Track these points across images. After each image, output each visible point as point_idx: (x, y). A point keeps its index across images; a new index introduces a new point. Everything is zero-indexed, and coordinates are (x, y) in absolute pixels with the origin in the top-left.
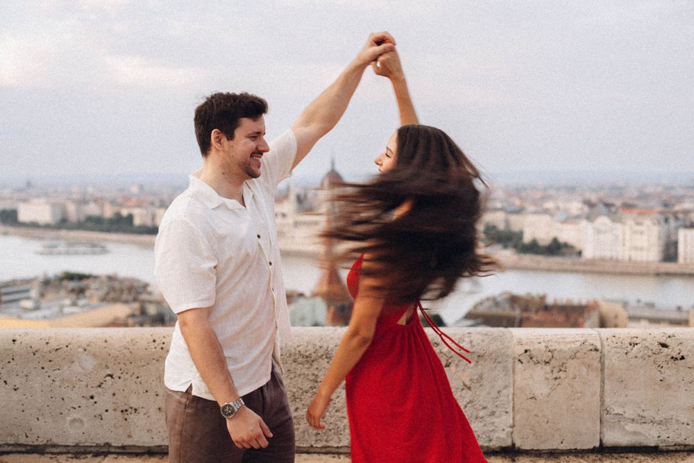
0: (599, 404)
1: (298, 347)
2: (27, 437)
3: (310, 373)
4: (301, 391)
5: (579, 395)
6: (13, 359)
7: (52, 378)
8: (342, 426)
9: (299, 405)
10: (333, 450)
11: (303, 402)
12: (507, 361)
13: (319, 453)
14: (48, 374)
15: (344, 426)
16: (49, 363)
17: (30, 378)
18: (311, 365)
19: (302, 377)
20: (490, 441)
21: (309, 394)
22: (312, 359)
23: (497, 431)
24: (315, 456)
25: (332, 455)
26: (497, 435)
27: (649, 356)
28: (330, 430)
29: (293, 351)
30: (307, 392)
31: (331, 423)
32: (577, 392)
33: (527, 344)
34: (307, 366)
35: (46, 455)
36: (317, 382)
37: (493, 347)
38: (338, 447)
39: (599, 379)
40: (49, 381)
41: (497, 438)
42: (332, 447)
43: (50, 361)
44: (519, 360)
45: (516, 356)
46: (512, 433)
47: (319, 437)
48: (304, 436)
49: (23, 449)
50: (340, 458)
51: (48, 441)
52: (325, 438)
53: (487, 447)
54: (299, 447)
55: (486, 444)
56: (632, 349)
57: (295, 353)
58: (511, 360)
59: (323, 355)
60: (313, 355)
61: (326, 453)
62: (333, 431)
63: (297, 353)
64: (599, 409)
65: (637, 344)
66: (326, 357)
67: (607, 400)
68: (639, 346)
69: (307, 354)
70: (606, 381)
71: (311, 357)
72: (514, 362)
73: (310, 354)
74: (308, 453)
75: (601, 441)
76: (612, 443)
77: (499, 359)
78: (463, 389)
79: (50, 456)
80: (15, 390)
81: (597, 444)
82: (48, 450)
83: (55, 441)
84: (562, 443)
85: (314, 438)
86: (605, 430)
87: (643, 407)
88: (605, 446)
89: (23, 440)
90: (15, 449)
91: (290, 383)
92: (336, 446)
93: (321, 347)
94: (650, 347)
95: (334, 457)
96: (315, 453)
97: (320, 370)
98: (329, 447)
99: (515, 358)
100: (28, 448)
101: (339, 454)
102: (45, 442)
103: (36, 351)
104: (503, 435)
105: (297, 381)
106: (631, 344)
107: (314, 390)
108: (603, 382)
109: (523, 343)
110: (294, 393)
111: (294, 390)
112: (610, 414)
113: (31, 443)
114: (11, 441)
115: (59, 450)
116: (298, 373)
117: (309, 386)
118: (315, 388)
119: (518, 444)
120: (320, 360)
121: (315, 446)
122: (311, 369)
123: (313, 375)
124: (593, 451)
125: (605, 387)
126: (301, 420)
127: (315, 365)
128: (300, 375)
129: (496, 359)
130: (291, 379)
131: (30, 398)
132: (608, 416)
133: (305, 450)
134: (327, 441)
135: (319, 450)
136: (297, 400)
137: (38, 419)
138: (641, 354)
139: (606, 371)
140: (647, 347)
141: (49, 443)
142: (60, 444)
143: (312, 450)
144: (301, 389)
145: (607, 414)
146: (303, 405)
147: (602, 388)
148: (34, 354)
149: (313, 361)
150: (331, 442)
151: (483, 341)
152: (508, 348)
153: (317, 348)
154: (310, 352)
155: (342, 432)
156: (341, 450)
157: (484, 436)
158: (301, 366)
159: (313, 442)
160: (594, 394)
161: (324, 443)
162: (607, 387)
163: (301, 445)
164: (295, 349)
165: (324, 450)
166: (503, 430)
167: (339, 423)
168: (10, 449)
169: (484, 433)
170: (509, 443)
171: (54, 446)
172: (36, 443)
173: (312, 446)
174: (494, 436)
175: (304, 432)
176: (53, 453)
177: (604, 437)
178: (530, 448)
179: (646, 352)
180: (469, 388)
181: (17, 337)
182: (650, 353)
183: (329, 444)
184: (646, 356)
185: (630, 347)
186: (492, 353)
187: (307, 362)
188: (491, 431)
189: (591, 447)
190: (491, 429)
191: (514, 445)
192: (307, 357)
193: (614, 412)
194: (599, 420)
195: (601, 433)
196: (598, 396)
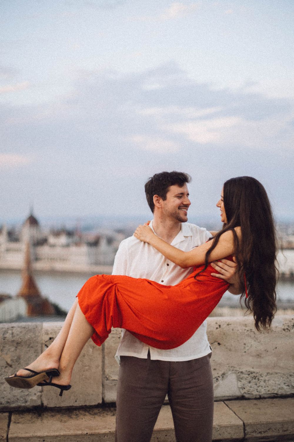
0: (101, 373)
5: (87, 368)
12: (37, 346)
20: (26, 402)
23: (31, 395)
26: (30, 398)
32: (86, 366)
33: (51, 333)
37: (28, 337)
39: (101, 356)
41: (30, 400)
44: (46, 345)
45: (44, 342)
46: (41, 396)
53: (24, 407)
55: (23, 405)
58: (40, 345)
64: (101, 377)
67: (107, 371)
70: (106, 357)
72: (42, 347)
75: (103, 399)
76: (111, 400)
77: (32, 345)
78: (6, 367)
81: (101, 402)
84: (76, 401)
86: (106, 392)
88: (106, 402)
99: (42, 344)
104: (35, 398)
108: (104, 358)
109: (49, 333)
112: (109, 380)
119: (45, 403)
124: (98, 406)
125: (105, 361)
129: (29, 345)
132: (108, 381)
139: (106, 350)
145: (107, 380)
147: (103, 362)
151: (21, 332)
152: (38, 336)
157: (22, 399)
160: (97, 367)
162: (106, 362)
166: (35, 394)
169: (21, 397)
170: (39, 403)
174: (29, 398)
177: (105, 396)
178: (54, 406)
180: (11, 366)
186: (27, 341)
188: (27, 395)
189: (96, 403)
190: (26, 394)
191: (42, 404)
193: (112, 379)
194: (101, 385)
195: (103, 393)
196: (100, 368)
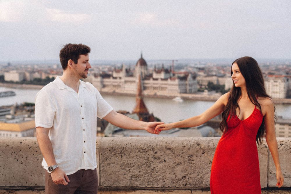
0: (267, 169)
1: (140, 145)
2: (27, 183)
3: (145, 156)
4: (142, 164)
6: (21, 151)
7: (37, 158)
8: (159, 179)
9: (141, 170)
10: (155, 189)
11: (142, 169)
13: (149, 190)
14: (35, 157)
15: (160, 178)
16: (36, 152)
17: (28, 158)
18: (146, 153)
19: (142, 158)
21: (145, 165)
22: (146, 151)
24: (148, 191)
25: (155, 191)
27: (288, 150)
28: (154, 180)
29: (138, 147)
30: (144, 164)
31: (154, 177)
34: (144, 153)
35: (35, 191)
36: (148, 160)
38: (157, 187)
39: (267, 159)
40: (36, 160)
42: (154, 187)
43: (36, 151)
47: (149, 183)
48: (143, 182)
49: (25, 188)
50: (158, 192)
51: (35, 185)
52: (152, 183)
54: (141, 187)
56: (281, 147)
57: (139, 148)
59: (151, 149)
60: (147, 149)
61: (152, 190)
62: (155, 181)
63: (140, 148)
64: (267, 172)
65: (283, 144)
66: (152, 150)
67: (270, 168)
68: (284, 145)
69: (144, 148)
71: (146, 150)
73: (145, 149)
74: (145, 190)
75: (268, 185)
76: (272, 186)
78: (210, 163)
79: (36, 191)
80: (22, 163)
81: (266, 187)
82: (35, 189)
83: (39, 185)
85: (147, 183)
86: (269, 180)
87: (285, 170)
88: (269, 187)
89: (25, 184)
90: (21, 188)
91: (137, 161)
92: (156, 187)
93: (150, 146)
94: (289, 146)
95: (155, 192)
96: (147, 190)
97: (150, 155)
98: (153, 187)
100: (27, 188)
101: (158, 190)
102: (34, 185)
103: (31, 147)
105: (140, 160)
106: (280, 145)
107: (147, 164)
108: (269, 160)
110: (139, 165)
111: (139, 163)
112: (272, 174)
113: (28, 186)
114: (20, 185)
115: (40, 188)
116: (141, 156)
117: (145, 162)
118: (147, 163)
120: (150, 151)
121: (147, 187)
122: (146, 155)
123: (147, 157)
124: (264, 189)
125: (270, 163)
126: (142, 176)
127: (148, 153)
128: (141, 157)
130: (137, 159)
131: (28, 167)
132: (271, 175)
133: (143, 188)
134: (152, 185)
135: (149, 189)
136: (140, 168)
137: (31, 176)
138: (285, 149)
139: (270, 156)
140: (287, 146)
141: (36, 185)
142: (40, 186)
143: (146, 189)
144: (142, 163)
145: (270, 174)
146: (143, 170)
147: (268, 163)
148: (30, 148)
149: (147, 151)
150: (154, 185)
153: (148, 146)
154: (145, 148)
155: (159, 181)
156: (158, 189)
158: (142, 153)
159: (147, 185)
160: (265, 166)
161: (151, 186)
162: (270, 162)
163: (142, 187)
164: (139, 146)
165: (151, 189)
167: (157, 177)
168: (19, 188)
171: (38, 187)
172: (31, 186)
173: (146, 187)
175: (143, 181)
176: (38, 190)
177: (269, 183)
179: (287, 148)
181: (22, 141)
182: (289, 148)
183: (154, 186)
184: (287, 150)
185: (280, 146)
187: (144, 151)
189: (264, 187)
192: (144, 150)
193: (273, 173)
194: (267, 176)
195: (268, 182)
196: (266, 166)
